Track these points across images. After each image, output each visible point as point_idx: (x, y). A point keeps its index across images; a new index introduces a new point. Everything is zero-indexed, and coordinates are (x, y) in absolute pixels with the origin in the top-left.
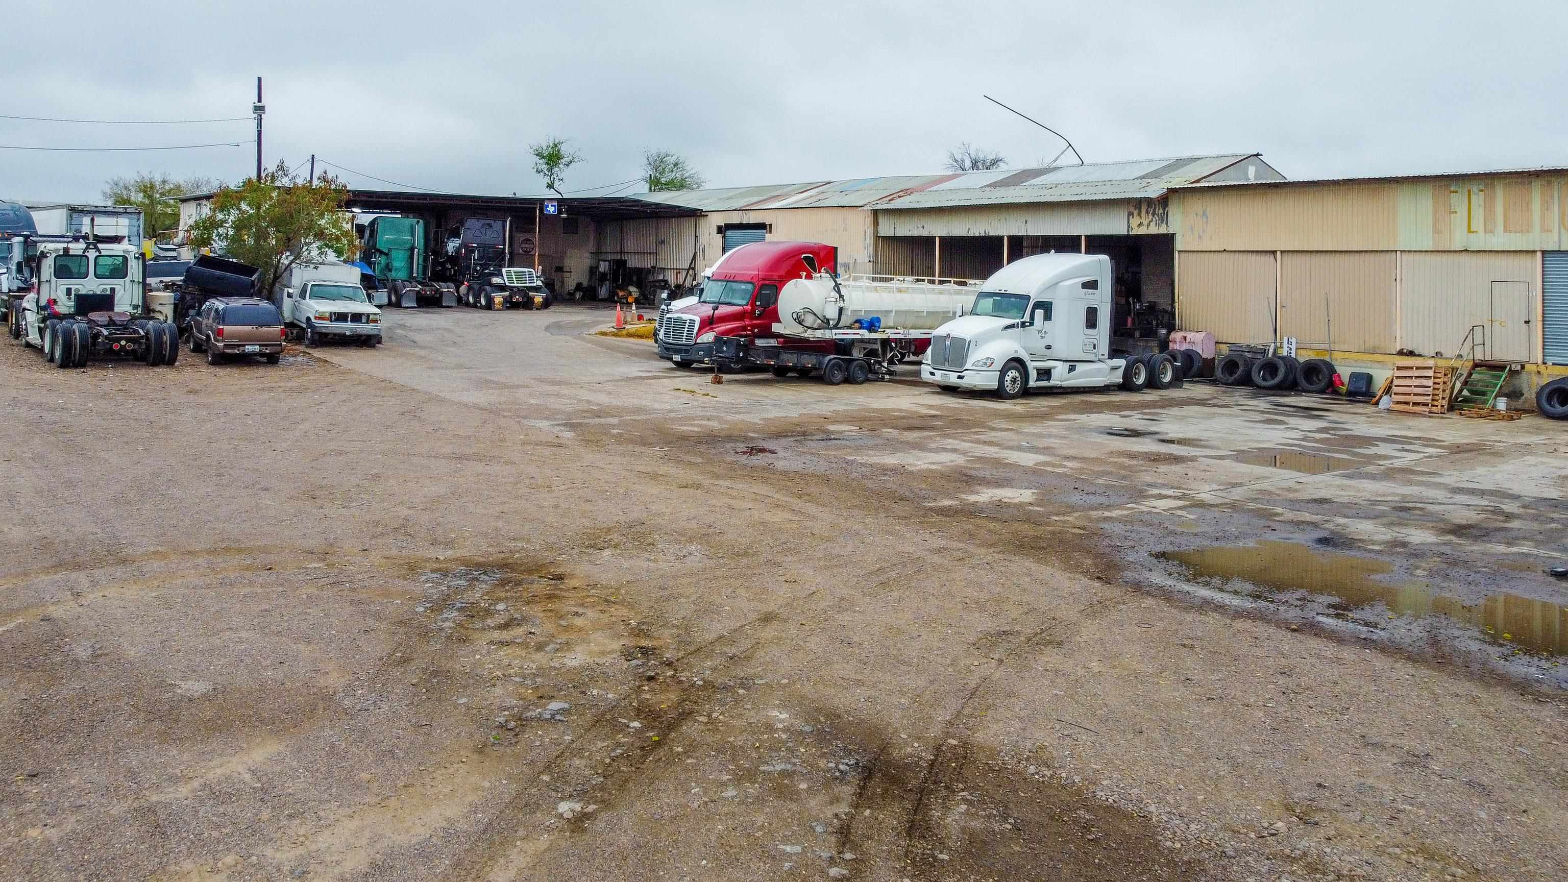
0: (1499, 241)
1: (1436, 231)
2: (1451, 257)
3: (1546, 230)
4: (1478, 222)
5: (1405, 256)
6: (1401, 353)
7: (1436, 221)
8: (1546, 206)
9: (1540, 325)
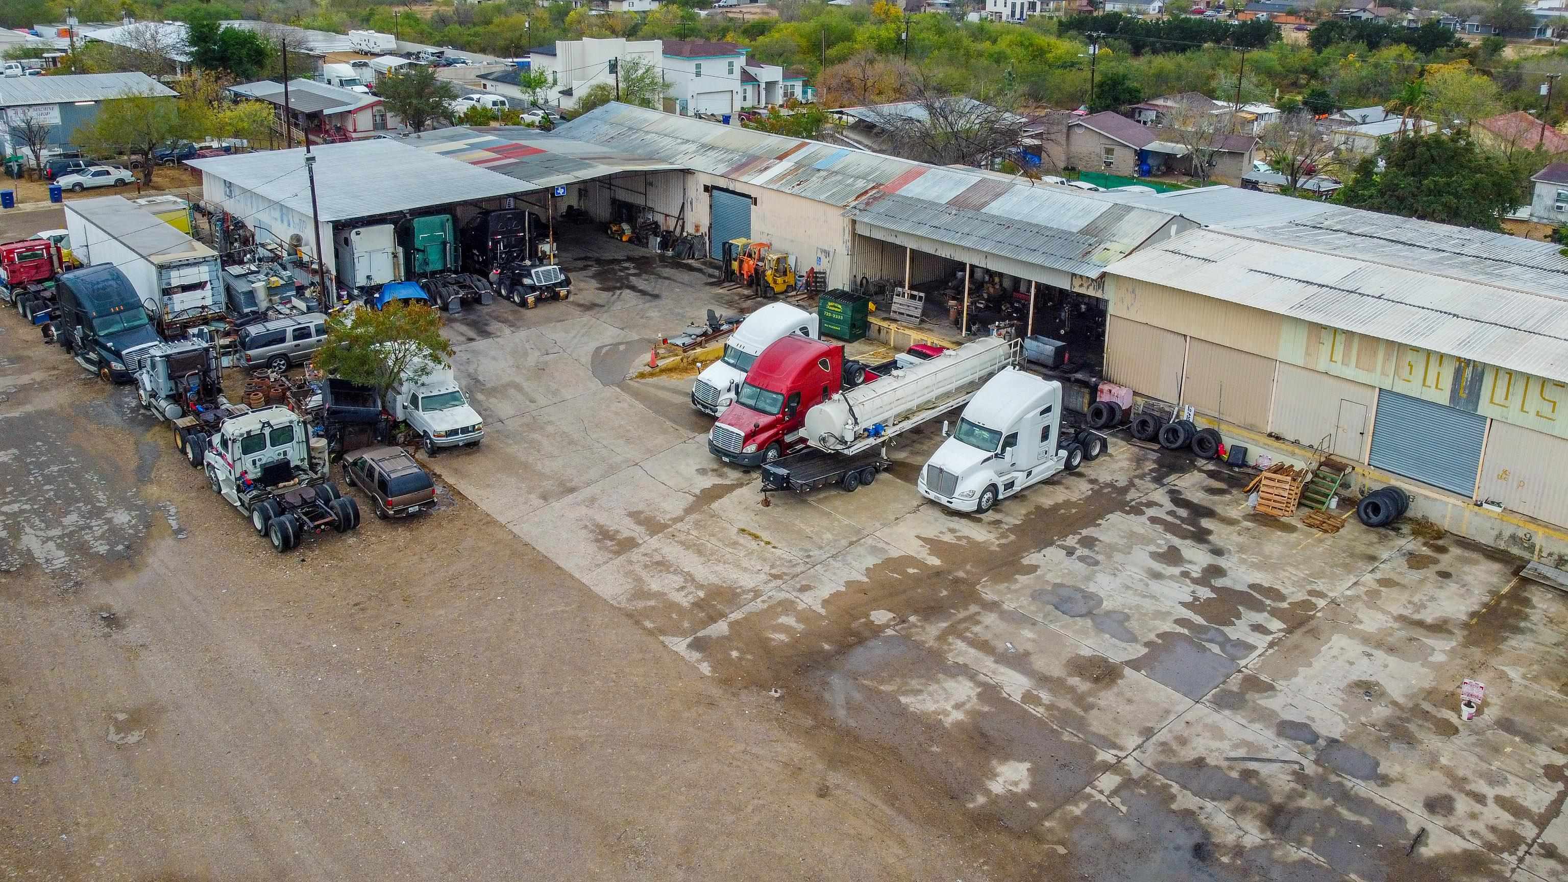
0: (1350, 372)
1: (1307, 354)
2: (1316, 375)
3: (1384, 373)
4: (1338, 356)
5: (1282, 366)
6: (1270, 435)
7: (1307, 348)
8: (1387, 359)
9: (1370, 438)
